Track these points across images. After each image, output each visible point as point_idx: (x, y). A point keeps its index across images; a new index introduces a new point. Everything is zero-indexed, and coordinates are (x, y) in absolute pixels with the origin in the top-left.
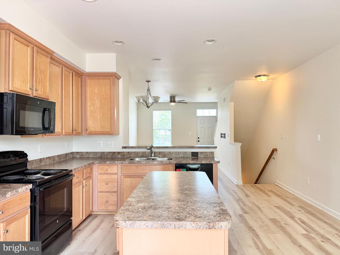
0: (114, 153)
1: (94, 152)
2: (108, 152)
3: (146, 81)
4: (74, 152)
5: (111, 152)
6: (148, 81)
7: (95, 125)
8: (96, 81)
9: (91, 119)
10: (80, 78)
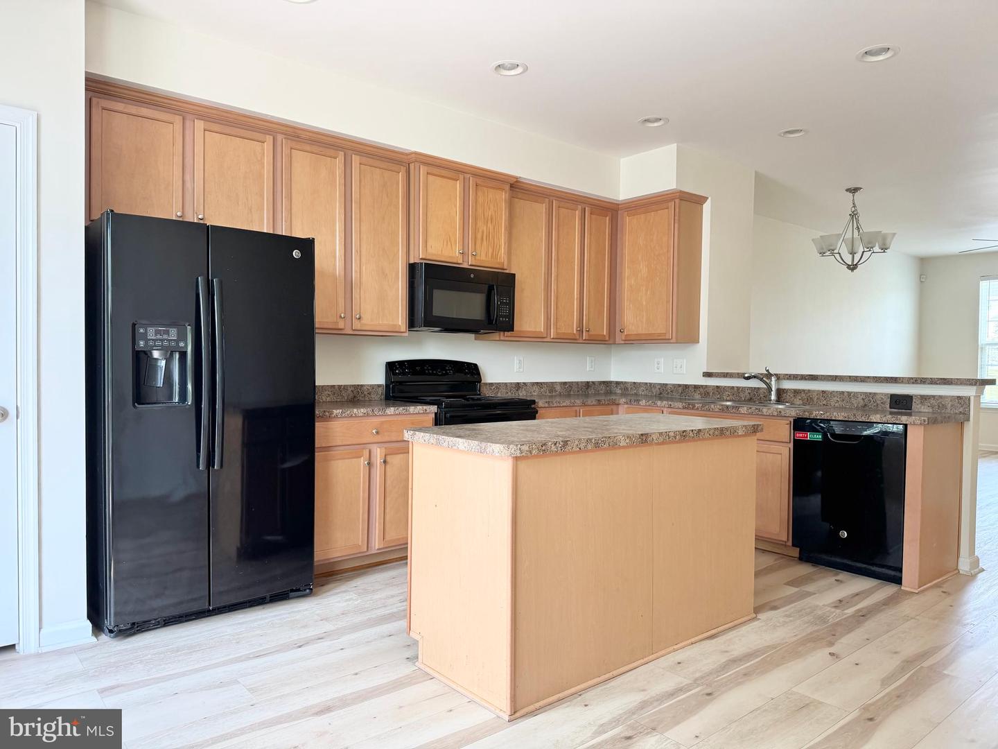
0: (686, 386)
1: (646, 383)
2: (674, 385)
3: (847, 190)
4: (611, 382)
5: (680, 385)
6: (854, 190)
7: (638, 318)
8: (643, 216)
9: (631, 305)
10: (608, 218)
